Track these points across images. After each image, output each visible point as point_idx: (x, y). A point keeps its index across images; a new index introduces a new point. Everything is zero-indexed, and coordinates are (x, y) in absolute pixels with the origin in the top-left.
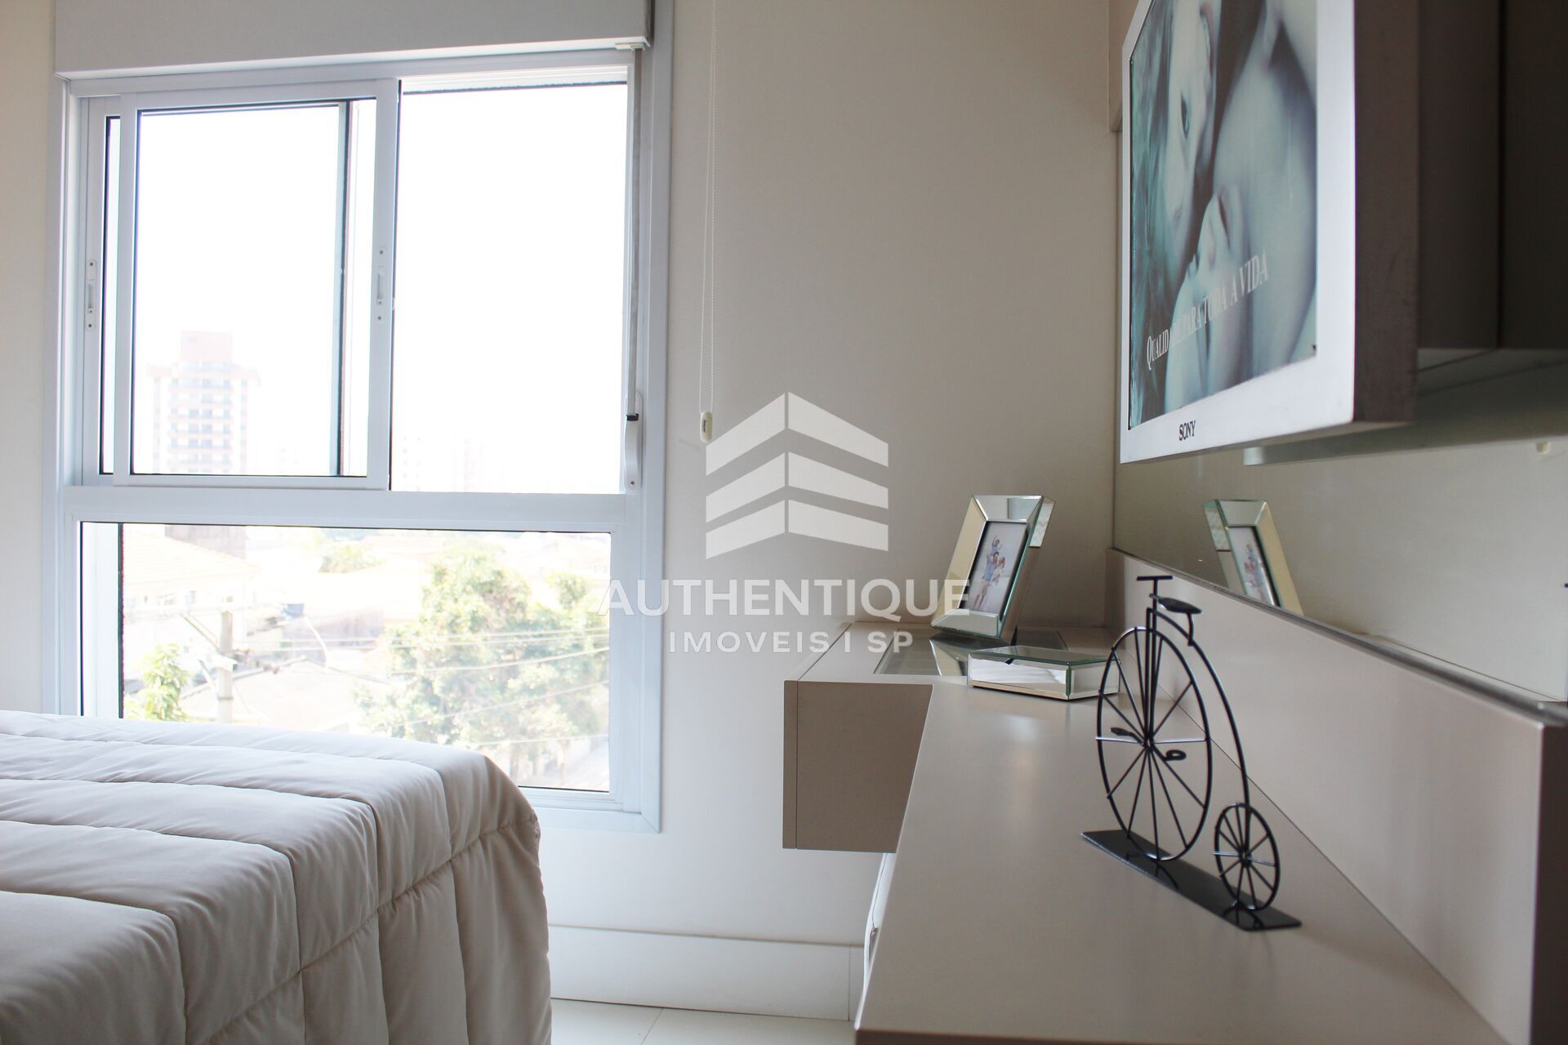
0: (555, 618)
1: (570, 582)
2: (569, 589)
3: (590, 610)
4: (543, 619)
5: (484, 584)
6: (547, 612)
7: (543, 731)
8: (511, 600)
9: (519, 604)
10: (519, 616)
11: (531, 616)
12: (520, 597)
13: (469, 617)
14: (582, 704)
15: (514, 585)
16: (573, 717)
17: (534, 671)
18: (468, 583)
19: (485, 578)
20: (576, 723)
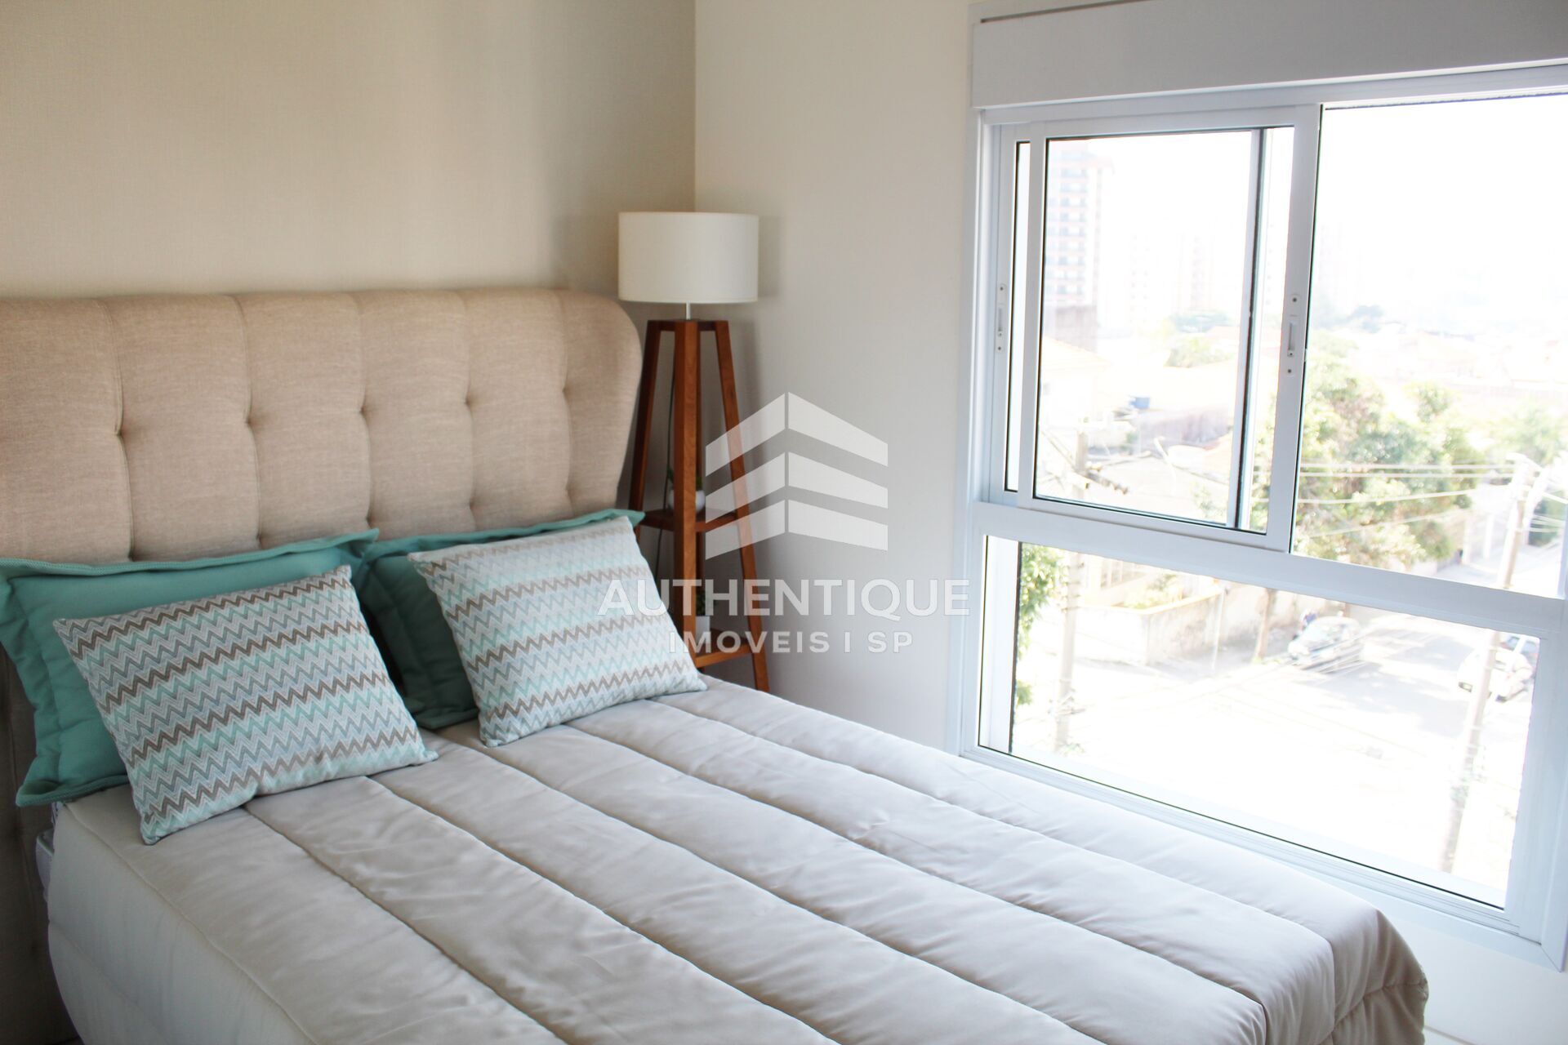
0: (1410, 431)
1: (1431, 394)
2: (1429, 401)
3: (1452, 426)
4: (1398, 432)
5: (1336, 392)
6: (1401, 424)
7: (1387, 552)
8: (1363, 411)
9: (1372, 414)
10: (1370, 428)
11: (1383, 428)
12: (1372, 408)
13: (1318, 428)
14: (1432, 526)
15: (1367, 394)
16: (1421, 539)
17: (1382, 489)
18: (1319, 390)
19: (1337, 386)
20: (1424, 546)
